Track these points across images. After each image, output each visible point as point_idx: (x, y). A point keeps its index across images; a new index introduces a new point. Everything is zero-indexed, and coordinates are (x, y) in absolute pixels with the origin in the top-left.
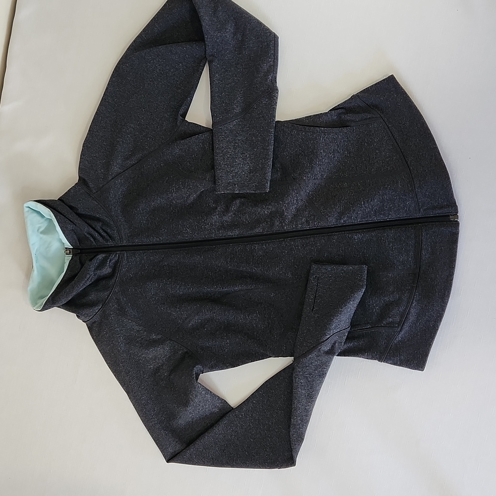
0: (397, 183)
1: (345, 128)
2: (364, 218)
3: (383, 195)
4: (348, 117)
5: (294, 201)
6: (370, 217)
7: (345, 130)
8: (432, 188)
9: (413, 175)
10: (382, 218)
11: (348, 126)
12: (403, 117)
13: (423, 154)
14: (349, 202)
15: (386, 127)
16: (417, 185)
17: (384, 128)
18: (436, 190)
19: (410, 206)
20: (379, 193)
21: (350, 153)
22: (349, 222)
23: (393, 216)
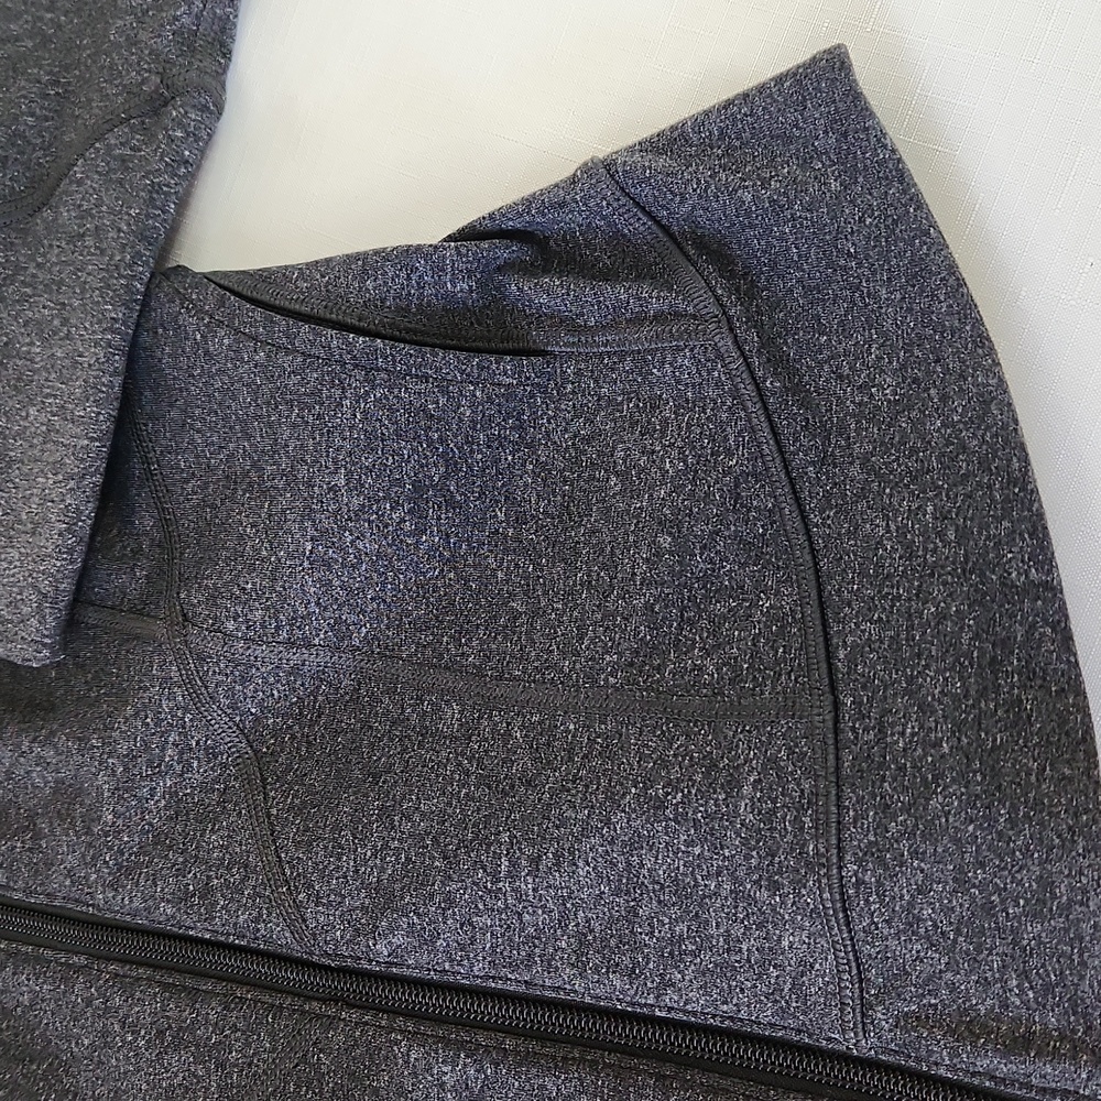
0: (733, 785)
1: (508, 364)
2: (513, 967)
3: (632, 846)
4: (545, 293)
5: (163, 749)
6: (549, 966)
7: (505, 370)
8: (962, 882)
9: (847, 758)
10: (615, 990)
11: (529, 353)
12: (869, 342)
13: (941, 617)
14: (435, 840)
15: (748, 391)
16: (857, 838)
17: (735, 394)
18: (989, 908)
19: (805, 966)
20: (608, 822)
21: (520, 521)
22: (416, 964)
23: (688, 997)
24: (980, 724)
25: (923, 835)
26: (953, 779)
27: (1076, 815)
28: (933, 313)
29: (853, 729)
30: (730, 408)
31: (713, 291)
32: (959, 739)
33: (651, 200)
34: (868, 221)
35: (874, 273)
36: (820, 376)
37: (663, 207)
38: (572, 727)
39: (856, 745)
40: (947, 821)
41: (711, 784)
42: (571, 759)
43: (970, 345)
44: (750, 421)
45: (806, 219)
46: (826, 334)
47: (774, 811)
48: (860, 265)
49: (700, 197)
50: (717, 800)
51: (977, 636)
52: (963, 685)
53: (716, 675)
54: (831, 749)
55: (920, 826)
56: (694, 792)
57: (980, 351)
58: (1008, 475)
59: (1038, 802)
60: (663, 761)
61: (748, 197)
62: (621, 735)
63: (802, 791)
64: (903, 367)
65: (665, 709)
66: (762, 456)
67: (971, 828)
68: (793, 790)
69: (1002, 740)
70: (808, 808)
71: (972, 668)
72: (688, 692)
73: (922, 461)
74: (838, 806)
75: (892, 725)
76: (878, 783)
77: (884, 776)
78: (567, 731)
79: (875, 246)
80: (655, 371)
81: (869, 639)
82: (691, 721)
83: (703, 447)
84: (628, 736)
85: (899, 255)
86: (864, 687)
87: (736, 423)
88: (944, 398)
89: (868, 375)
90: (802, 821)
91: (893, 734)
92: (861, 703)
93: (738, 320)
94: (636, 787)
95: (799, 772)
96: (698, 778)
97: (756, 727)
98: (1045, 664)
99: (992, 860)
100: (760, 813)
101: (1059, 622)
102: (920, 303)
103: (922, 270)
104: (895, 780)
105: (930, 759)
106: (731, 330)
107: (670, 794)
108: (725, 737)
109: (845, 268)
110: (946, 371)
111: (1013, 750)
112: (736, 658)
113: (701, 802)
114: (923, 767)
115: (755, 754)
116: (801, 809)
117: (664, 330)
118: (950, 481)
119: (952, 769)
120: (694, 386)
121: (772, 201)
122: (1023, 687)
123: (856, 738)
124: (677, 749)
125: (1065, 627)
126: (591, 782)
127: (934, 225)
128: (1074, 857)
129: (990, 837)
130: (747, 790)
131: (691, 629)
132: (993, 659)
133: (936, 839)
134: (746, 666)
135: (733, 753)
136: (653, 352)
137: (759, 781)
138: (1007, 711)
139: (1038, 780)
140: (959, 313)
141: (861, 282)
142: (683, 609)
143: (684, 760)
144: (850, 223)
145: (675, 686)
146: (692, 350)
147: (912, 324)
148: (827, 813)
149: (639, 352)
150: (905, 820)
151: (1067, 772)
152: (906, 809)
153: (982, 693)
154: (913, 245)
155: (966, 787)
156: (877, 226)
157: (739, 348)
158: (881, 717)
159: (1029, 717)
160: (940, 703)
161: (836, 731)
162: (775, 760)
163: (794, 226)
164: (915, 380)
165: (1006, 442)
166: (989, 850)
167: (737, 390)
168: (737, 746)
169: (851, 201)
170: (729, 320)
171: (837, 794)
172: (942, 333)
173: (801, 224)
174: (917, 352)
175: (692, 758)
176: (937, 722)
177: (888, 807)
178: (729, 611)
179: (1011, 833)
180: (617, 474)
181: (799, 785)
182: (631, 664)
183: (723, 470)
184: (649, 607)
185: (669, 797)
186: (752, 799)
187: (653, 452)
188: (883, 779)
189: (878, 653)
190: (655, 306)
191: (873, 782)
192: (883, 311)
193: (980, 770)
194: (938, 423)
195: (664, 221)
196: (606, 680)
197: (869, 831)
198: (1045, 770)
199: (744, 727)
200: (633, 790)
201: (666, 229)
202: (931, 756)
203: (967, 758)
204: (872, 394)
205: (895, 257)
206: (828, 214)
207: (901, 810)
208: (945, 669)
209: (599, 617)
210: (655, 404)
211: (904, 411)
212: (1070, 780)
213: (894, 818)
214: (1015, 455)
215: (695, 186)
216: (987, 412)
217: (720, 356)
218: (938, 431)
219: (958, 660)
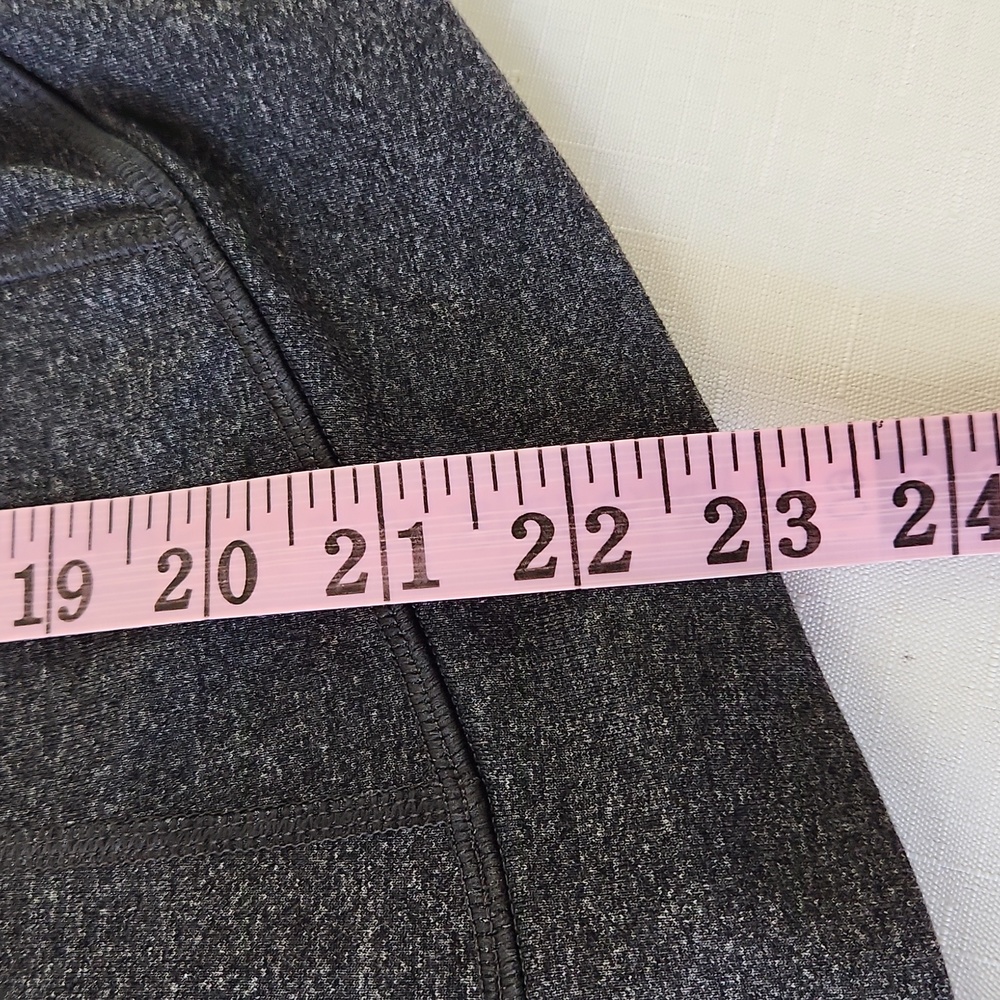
24: (710, 779)
25: (656, 973)
26: (690, 874)
27: (880, 890)
28: (501, 177)
29: (522, 824)
30: (214, 341)
31: (162, 167)
32: (686, 807)
33: (29, 51)
34: (378, 50)
35: (397, 128)
36: (342, 293)
37: (51, 59)
38: (53, 896)
39: (530, 846)
40: (690, 942)
41: (303, 953)
42: (59, 952)
43: (570, 219)
44: (248, 356)
45: (280, 54)
46: (340, 229)
47: (413, 976)
48: (373, 117)
49: (107, 34)
50: (318, 977)
51: (673, 646)
52: (672, 721)
53: (279, 771)
54: (490, 861)
55: (650, 958)
56: (277, 970)
57: (588, 226)
58: (668, 403)
59: (820, 882)
60: (219, 928)
61: (183, 28)
62: (140, 897)
63: (454, 935)
64: (470, 264)
65: (207, 841)
66: (276, 409)
67: (729, 946)
68: (440, 936)
69: (746, 797)
70: (468, 960)
71: (679, 694)
72: (239, 806)
73: (532, 400)
74: (516, 948)
75: (581, 806)
76: (574, 901)
77: (580, 889)
78: (46, 904)
79: (393, 86)
80: (88, 301)
81: (517, 678)
82: (253, 854)
83: (184, 412)
84: (154, 898)
85: (435, 96)
86: (526, 756)
87: (227, 364)
88: (545, 303)
89: (421, 284)
90: (460, 985)
91: (585, 819)
92: (525, 781)
93: (209, 205)
94: (177, 980)
95: (444, 905)
96: (281, 946)
97: (364, 846)
98: (778, 670)
99: (768, 990)
100: (390, 985)
101: (779, 606)
102: (477, 165)
103: (473, 115)
104: (598, 891)
105: (646, 847)
106: (201, 221)
107: (237, 981)
108: (315, 871)
109: (351, 126)
110: (540, 263)
111: (764, 810)
112: (305, 738)
113: (291, 985)
114: (638, 862)
115: (369, 890)
116: (458, 964)
117: (93, 237)
118: (582, 424)
119: (684, 856)
120: (152, 315)
121: (222, 30)
122: (754, 710)
123: (529, 836)
124: (239, 903)
125: (789, 613)
126: (99, 985)
127: (477, 47)
128: (891, 958)
129: (760, 955)
130: (364, 951)
131: (220, 700)
132: (705, 674)
133: (677, 975)
134: (325, 748)
135: (333, 895)
136: (79, 272)
137: (382, 933)
138: (742, 751)
139: (811, 849)
140: (543, 173)
141: (379, 144)
142: (202, 670)
143: (253, 920)
144: (350, 55)
145: (216, 799)
146: (143, 259)
147: (469, 199)
148: (498, 962)
149: (58, 275)
150: (624, 953)
151: (848, 827)
152: (622, 936)
153: (704, 728)
154: (453, 78)
155: (713, 881)
156: (392, 56)
157: (217, 246)
158: (562, 796)
159: (774, 754)
160: (646, 757)
161: (493, 830)
162: (401, 895)
163: (261, 68)
164: (494, 282)
165: (655, 355)
166: (761, 976)
167: (221, 310)
168: (338, 881)
169: (346, 24)
170: (195, 206)
171: (511, 929)
172: (521, 207)
173: (272, 62)
174: (486, 240)
175: (265, 915)
176: (647, 788)
177: (593, 935)
178: (275, 660)
179: (791, 940)
180: (63, 475)
181: (447, 926)
182: (135, 775)
183: (224, 442)
184: (147, 677)
185: (237, 989)
186: (374, 965)
187: (113, 433)
188: (581, 894)
189: (536, 697)
190: (72, 202)
191: (566, 901)
192: (421, 183)
193: (727, 850)
194: (545, 341)
195: (59, 84)
196: (100, 810)
197: (569, 981)
198: (815, 831)
199: (343, 848)
200: (174, 988)
201: (63, 96)
202: (648, 842)
203: (704, 834)
204: (433, 313)
205: (427, 99)
206: (314, 43)
207: (615, 937)
208: (640, 704)
209: (75, 706)
210: (97, 353)
211: (488, 330)
212: (856, 838)
213: (606, 952)
214: (672, 372)
215: (96, 19)
216: (617, 314)
217: (188, 263)
218: (547, 352)
219: (654, 685)
